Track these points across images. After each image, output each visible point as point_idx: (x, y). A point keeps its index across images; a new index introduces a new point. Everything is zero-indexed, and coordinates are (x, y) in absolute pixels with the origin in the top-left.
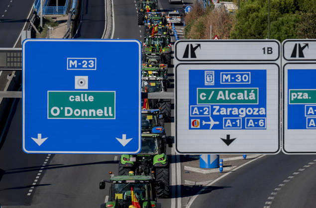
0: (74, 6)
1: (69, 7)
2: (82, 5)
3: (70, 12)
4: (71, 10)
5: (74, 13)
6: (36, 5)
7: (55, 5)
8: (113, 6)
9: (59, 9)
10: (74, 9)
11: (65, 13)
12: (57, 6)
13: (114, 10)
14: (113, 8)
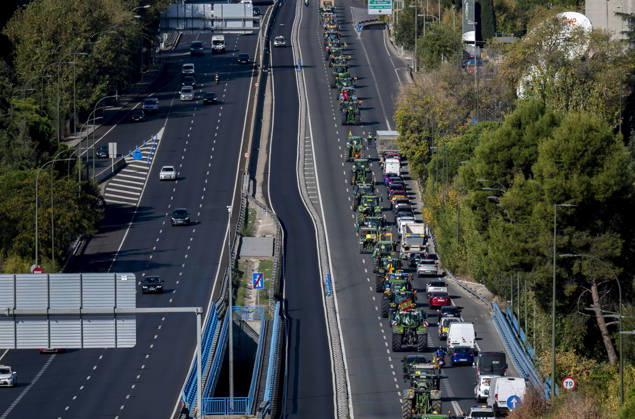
0: (267, 396)
1: (258, 399)
2: (285, 393)
3: (260, 409)
4: (262, 405)
5: (269, 411)
6: (186, 394)
7: (228, 395)
8: (350, 396)
9: (235, 403)
10: (268, 403)
11: (248, 409)
12: (232, 397)
13: (354, 405)
14: (350, 400)
